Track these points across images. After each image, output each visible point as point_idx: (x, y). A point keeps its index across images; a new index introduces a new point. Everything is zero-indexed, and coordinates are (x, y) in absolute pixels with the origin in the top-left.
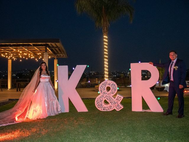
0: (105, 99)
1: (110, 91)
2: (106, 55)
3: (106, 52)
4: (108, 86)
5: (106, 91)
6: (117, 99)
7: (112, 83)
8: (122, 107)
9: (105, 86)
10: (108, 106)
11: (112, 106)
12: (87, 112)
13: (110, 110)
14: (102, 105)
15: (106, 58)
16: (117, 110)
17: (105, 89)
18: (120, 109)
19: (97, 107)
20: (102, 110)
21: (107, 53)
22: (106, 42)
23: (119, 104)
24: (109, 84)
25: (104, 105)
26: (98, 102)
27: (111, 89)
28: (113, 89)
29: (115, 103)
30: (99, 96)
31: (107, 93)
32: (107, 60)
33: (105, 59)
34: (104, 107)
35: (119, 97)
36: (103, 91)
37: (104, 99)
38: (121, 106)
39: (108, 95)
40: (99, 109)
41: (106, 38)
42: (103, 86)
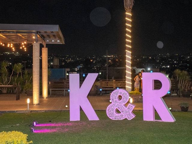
0: (117, 108)
1: (122, 100)
2: (129, 43)
3: (129, 38)
4: (120, 95)
5: (118, 100)
6: (128, 108)
7: (123, 92)
8: (134, 117)
9: (117, 95)
10: (120, 115)
11: (124, 115)
12: (98, 120)
13: (122, 119)
14: (113, 113)
15: (129, 49)
16: (129, 119)
17: (117, 98)
18: (132, 118)
19: (108, 116)
20: (114, 119)
21: (130, 41)
22: (129, 22)
23: (130, 113)
24: (121, 93)
25: (116, 114)
26: (109, 111)
27: (123, 98)
28: (125, 98)
29: (126, 112)
30: (111, 105)
31: (119, 102)
32: (131, 52)
33: (126, 51)
34: (115, 115)
35: (130, 107)
36: (114, 100)
37: (115, 108)
38: (132, 115)
39: (119, 104)
40: (110, 118)
41: (129, 17)
42: (115, 94)
